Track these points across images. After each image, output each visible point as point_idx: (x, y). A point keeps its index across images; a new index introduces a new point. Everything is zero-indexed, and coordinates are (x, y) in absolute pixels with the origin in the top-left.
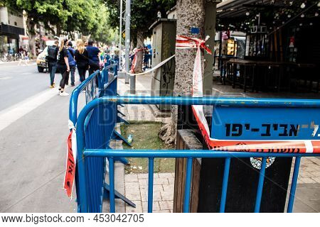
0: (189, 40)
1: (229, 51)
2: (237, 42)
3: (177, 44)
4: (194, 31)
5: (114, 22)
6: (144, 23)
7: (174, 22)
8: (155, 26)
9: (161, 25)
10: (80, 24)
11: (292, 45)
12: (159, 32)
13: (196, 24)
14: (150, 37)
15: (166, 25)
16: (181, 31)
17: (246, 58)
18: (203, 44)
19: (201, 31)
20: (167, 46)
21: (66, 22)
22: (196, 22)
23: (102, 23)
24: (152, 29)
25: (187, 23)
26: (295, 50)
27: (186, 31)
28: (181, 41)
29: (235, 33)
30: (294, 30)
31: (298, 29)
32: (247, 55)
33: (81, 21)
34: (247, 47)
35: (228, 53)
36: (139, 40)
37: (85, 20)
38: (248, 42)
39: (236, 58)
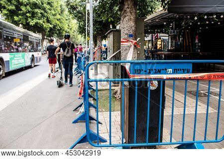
0: (128, 41)
1: (159, 46)
2: (163, 41)
3: (121, 43)
4: (131, 36)
5: (82, 30)
6: (101, 30)
7: (119, 31)
8: (109, 33)
9: (112, 32)
10: (58, 32)
11: (197, 41)
12: (111, 36)
13: (131, 32)
14: (105, 39)
15: (115, 33)
16: (123, 36)
17: (169, 51)
18: (136, 43)
19: (134, 36)
20: (116, 45)
21: (49, 31)
22: (131, 31)
23: (72, 31)
24: (107, 35)
25: (126, 32)
26: (199, 44)
27: (126, 36)
28: (124, 42)
29: (161, 35)
30: (198, 32)
31: (200, 31)
32: (170, 49)
33: (58, 30)
34: (170, 44)
35: (158, 48)
36: (98, 42)
37: (61, 29)
38: (170, 40)
39: (163, 51)
